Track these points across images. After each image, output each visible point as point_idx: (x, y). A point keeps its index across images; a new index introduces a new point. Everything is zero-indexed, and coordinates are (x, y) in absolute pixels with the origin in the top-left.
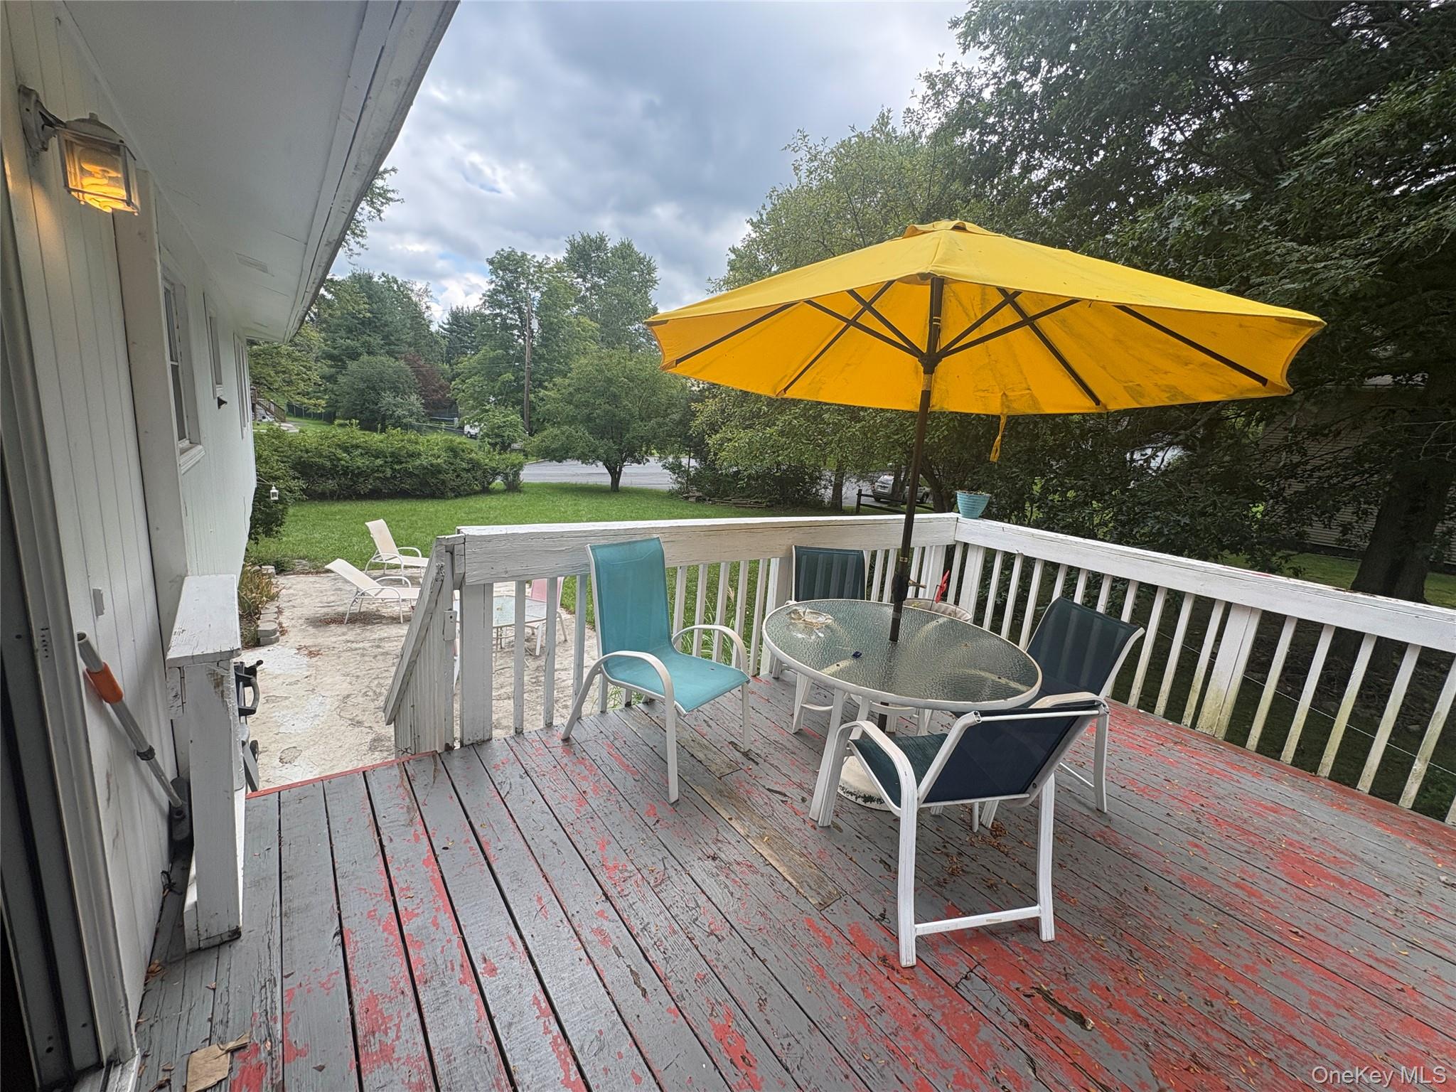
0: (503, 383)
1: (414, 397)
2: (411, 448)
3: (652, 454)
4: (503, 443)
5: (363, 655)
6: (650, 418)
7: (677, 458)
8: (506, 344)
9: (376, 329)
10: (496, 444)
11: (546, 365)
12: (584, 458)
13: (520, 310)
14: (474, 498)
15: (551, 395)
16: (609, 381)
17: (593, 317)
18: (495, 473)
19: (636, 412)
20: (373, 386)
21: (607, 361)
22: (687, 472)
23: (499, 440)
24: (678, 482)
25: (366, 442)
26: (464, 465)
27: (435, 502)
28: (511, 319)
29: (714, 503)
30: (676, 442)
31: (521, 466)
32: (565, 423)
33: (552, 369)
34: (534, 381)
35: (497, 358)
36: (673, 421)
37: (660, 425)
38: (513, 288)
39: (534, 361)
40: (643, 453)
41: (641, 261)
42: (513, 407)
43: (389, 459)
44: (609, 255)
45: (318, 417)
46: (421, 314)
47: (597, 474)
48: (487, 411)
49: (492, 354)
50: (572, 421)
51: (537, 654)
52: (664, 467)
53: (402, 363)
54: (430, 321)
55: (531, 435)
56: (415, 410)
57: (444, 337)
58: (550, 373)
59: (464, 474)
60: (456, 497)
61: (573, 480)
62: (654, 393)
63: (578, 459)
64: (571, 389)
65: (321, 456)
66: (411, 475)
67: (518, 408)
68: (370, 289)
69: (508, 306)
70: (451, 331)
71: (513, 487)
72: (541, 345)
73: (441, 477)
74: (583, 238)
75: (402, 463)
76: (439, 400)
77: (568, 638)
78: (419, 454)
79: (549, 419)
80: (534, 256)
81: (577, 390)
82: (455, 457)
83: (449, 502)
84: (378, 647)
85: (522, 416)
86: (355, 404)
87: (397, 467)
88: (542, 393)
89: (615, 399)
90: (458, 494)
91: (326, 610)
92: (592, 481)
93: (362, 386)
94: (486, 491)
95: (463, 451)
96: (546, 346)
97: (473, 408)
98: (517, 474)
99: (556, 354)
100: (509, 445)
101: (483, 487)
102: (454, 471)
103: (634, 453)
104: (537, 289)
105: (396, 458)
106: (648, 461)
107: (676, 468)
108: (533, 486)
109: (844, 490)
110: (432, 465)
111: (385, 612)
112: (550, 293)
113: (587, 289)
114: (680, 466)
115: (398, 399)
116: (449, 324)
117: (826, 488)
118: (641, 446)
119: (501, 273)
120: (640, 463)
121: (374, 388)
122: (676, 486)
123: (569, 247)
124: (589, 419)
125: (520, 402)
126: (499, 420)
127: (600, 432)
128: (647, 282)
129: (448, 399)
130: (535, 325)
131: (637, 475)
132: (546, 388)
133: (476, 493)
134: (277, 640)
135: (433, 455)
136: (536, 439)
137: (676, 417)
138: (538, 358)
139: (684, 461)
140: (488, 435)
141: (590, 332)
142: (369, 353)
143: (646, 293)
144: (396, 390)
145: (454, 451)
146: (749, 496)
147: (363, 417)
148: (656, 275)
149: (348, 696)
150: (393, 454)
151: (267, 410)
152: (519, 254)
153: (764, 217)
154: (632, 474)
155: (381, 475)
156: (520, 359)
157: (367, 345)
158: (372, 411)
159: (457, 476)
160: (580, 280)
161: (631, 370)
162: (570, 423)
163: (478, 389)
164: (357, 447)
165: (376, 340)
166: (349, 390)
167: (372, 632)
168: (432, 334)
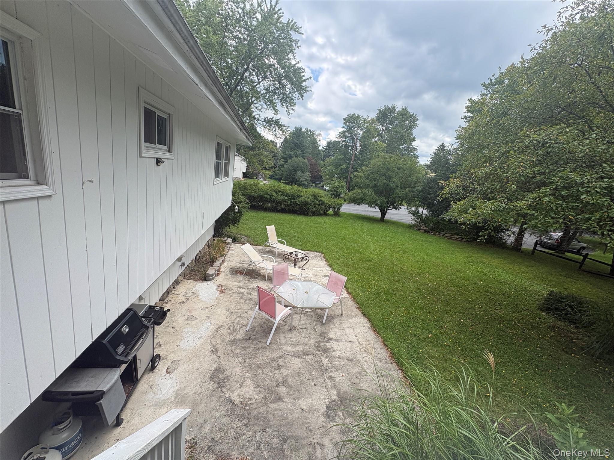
0: (341, 169)
1: (308, 174)
2: (298, 193)
3: (403, 205)
4: (337, 194)
5: (241, 298)
6: (405, 188)
7: (417, 208)
8: (345, 154)
9: (299, 148)
10: (334, 194)
11: (360, 162)
12: (370, 204)
13: (353, 139)
14: (319, 217)
15: (359, 175)
16: (388, 169)
17: (384, 142)
18: (330, 207)
19: (399, 184)
20: (295, 169)
21: (388, 160)
22: (421, 216)
23: (335, 193)
24: (415, 221)
25: (283, 190)
26: (318, 203)
27: (304, 217)
28: (349, 143)
29: (434, 234)
30: (417, 201)
31: (341, 205)
32: (364, 188)
33: (362, 164)
34: (354, 169)
35: (340, 159)
36: (417, 190)
37: (410, 192)
38: (352, 130)
39: (355, 160)
40: (399, 204)
41: (411, 116)
42: (343, 179)
43: (290, 197)
44: (396, 114)
45: (276, 179)
46: (317, 143)
47: (376, 212)
48: (333, 180)
49: (339, 157)
50: (367, 187)
51: (324, 322)
52: (409, 212)
53: (306, 161)
54: (320, 146)
55: (349, 191)
56: (307, 179)
57: (323, 152)
58: (361, 166)
59: (317, 206)
60: (313, 215)
61: (363, 213)
62: (410, 176)
63: (367, 204)
64: (369, 172)
65: (267, 194)
66: (297, 204)
67: (345, 180)
68: (300, 133)
69: (348, 137)
70: (326, 149)
71: (337, 214)
72: (359, 154)
73: (308, 206)
74: (385, 107)
75: (295, 199)
76: (316, 175)
77: (343, 312)
78: (302, 196)
79: (358, 185)
80: (363, 116)
81: (372, 173)
82: (315, 199)
83: (309, 217)
84: (250, 294)
85: (347, 183)
86: (288, 175)
87: (293, 201)
88: (356, 173)
89: (389, 178)
90: (314, 214)
91: (241, 265)
92: (372, 215)
93: (291, 168)
94: (325, 214)
95: (319, 196)
96: (361, 154)
97: (328, 179)
98: (339, 208)
99: (365, 157)
100: (339, 195)
101: (324, 213)
102: (314, 204)
103: (394, 204)
104: (362, 130)
105: (293, 197)
106: (400, 208)
107: (415, 214)
108: (345, 214)
109: (524, 239)
110: (305, 201)
111: (263, 272)
112: (367, 131)
113: (383, 130)
114: (418, 213)
115: (302, 174)
116: (326, 146)
117: (510, 236)
118: (399, 201)
119: (348, 124)
120: (396, 209)
121: (295, 170)
122: (414, 223)
123: (378, 112)
124: (375, 186)
125: (347, 177)
126: (336, 184)
127: (380, 193)
128: (413, 126)
129: (320, 175)
130: (358, 145)
131: (394, 214)
132: (358, 172)
133: (321, 215)
134: (213, 279)
135: (307, 197)
136: (350, 194)
137: (419, 188)
138: (357, 159)
139: (420, 210)
140: (331, 191)
141: (382, 148)
142: (296, 156)
143: (411, 131)
144: (302, 171)
145: (315, 196)
146: (456, 234)
147: (290, 180)
148: (417, 123)
149: (222, 326)
150: (292, 195)
151: (262, 176)
152: (357, 115)
153: (493, 81)
154: (392, 214)
155: (286, 203)
156: (350, 159)
157: (295, 153)
158: (293, 179)
159: (315, 207)
160: (380, 126)
161: (400, 165)
162: (366, 188)
163: (331, 171)
164: (280, 191)
165: (299, 152)
166: (287, 170)
167: (252, 283)
168: (319, 150)
